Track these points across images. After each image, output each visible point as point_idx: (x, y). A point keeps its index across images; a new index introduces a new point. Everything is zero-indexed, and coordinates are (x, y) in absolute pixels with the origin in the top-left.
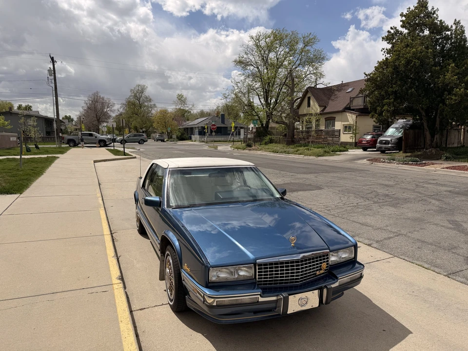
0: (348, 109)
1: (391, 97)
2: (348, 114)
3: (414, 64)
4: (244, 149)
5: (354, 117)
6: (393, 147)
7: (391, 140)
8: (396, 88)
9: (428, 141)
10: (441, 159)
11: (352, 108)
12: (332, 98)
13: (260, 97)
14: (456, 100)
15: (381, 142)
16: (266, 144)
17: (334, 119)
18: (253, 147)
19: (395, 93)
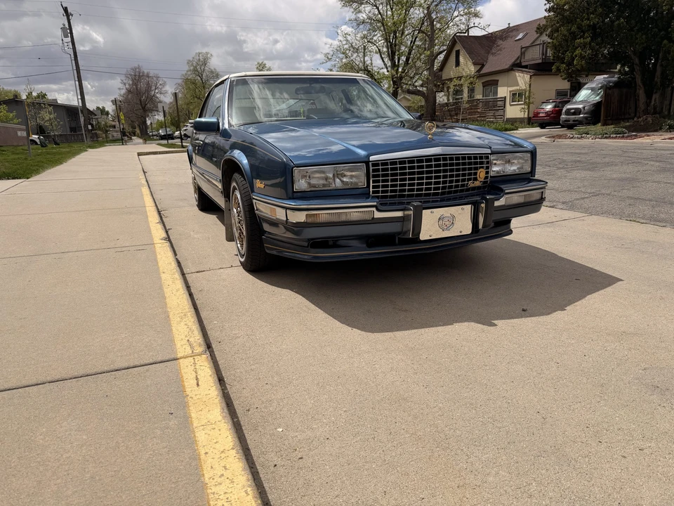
0: (517, 66)
1: (586, 35)
2: (517, 74)
5: (527, 77)
6: (586, 118)
7: (584, 108)
8: (594, 19)
9: (642, 106)
10: (661, 129)
11: (523, 64)
12: (493, 51)
13: (383, 56)
15: (568, 112)
17: (495, 83)
19: (593, 27)
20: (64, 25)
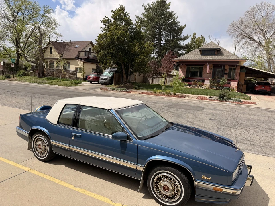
0: (78, 58)
1: (110, 55)
2: (78, 61)
3: (122, 40)
4: (4, 79)
5: (82, 63)
6: (108, 82)
7: (107, 78)
8: (112, 51)
9: (125, 80)
10: (133, 88)
11: (80, 58)
12: (66, 50)
14: (140, 61)
15: (102, 79)
16: (20, 76)
17: (69, 63)
18: (12, 78)
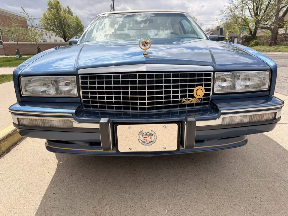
13: (250, 10)
20: (111, 4)
